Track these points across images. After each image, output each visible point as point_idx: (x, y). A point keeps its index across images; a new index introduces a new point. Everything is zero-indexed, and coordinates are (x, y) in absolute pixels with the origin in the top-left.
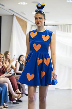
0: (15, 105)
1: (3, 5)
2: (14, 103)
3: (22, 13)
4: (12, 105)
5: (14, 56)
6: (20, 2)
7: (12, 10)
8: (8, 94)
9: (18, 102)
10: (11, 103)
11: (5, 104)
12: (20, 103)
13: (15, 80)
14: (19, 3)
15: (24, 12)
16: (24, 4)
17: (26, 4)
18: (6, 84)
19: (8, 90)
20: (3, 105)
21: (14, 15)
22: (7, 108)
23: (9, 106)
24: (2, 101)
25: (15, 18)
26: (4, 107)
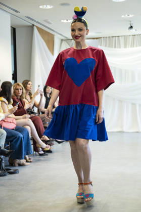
0: (42, 158)
1: (16, 11)
2: (41, 155)
3: (46, 21)
4: (38, 157)
5: (39, 86)
6: (41, 5)
7: (32, 17)
8: (31, 142)
9: (47, 153)
10: (36, 155)
11: (27, 156)
12: (50, 155)
13: (41, 121)
14: (41, 7)
15: (49, 21)
16: (49, 7)
17: (52, 7)
18: (28, 128)
19: (31, 136)
20: (25, 159)
21: (33, 25)
22: (31, 162)
23: (34, 160)
24: (24, 152)
25: (36, 30)
26: (27, 161)
